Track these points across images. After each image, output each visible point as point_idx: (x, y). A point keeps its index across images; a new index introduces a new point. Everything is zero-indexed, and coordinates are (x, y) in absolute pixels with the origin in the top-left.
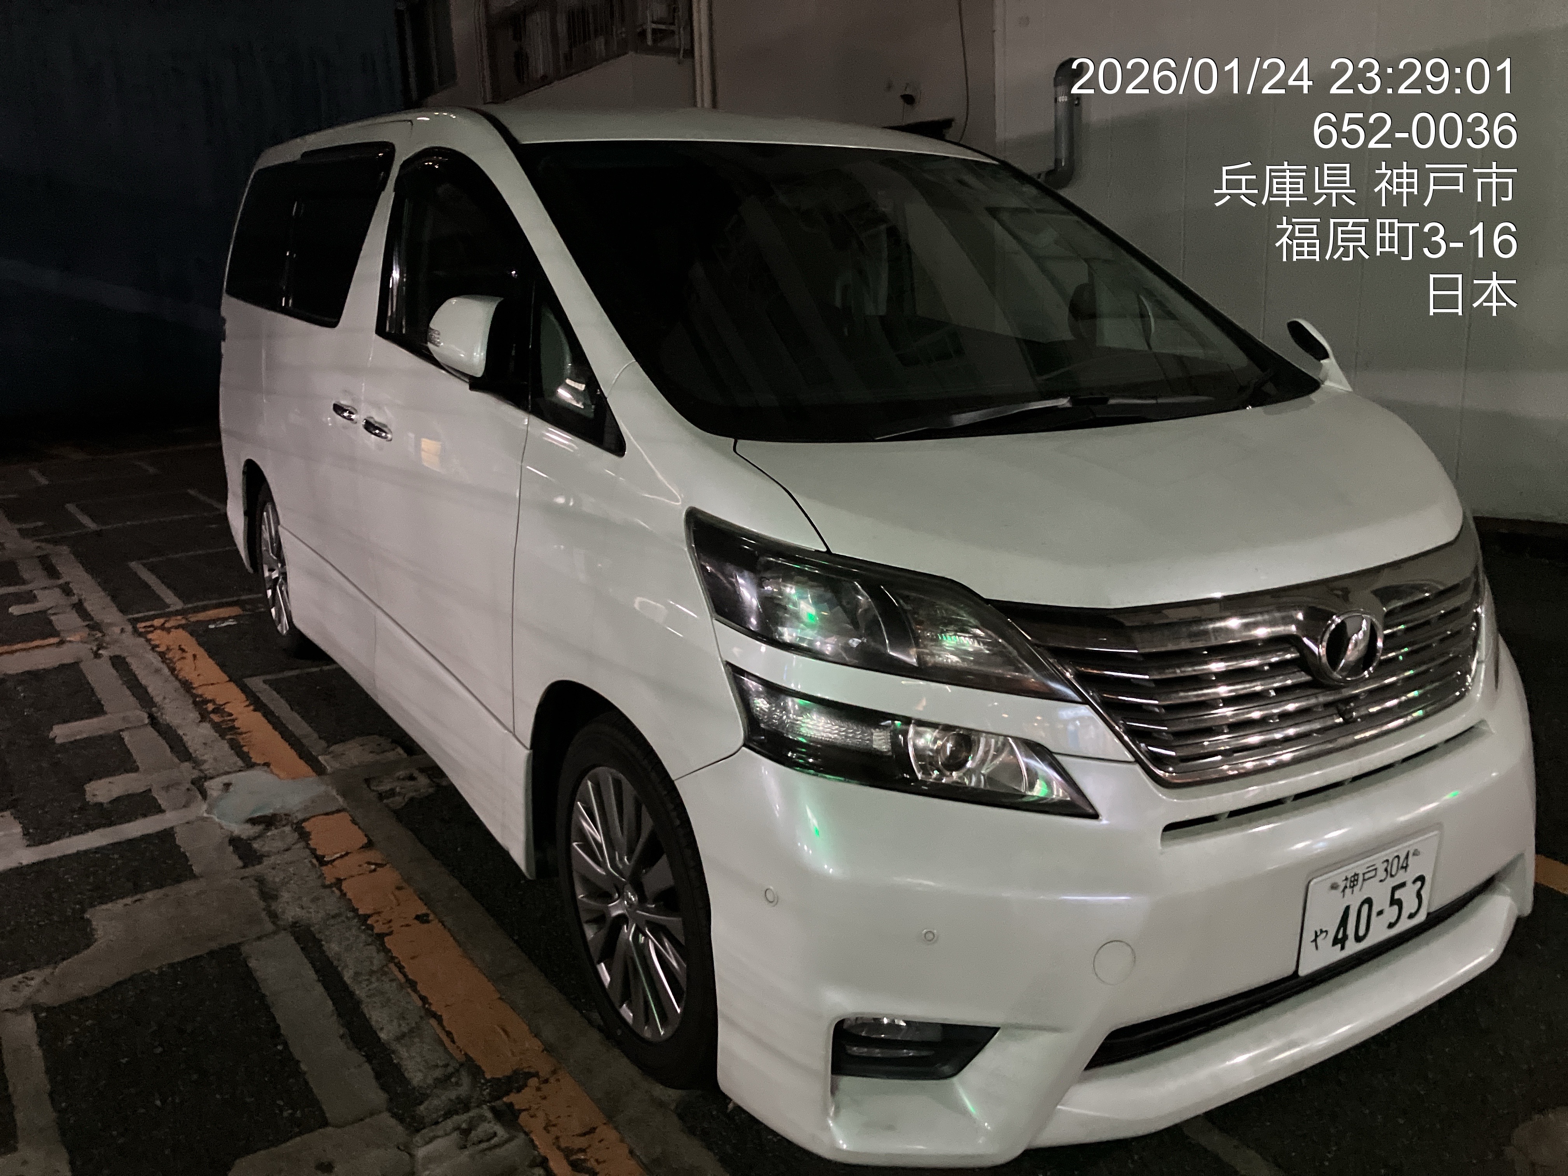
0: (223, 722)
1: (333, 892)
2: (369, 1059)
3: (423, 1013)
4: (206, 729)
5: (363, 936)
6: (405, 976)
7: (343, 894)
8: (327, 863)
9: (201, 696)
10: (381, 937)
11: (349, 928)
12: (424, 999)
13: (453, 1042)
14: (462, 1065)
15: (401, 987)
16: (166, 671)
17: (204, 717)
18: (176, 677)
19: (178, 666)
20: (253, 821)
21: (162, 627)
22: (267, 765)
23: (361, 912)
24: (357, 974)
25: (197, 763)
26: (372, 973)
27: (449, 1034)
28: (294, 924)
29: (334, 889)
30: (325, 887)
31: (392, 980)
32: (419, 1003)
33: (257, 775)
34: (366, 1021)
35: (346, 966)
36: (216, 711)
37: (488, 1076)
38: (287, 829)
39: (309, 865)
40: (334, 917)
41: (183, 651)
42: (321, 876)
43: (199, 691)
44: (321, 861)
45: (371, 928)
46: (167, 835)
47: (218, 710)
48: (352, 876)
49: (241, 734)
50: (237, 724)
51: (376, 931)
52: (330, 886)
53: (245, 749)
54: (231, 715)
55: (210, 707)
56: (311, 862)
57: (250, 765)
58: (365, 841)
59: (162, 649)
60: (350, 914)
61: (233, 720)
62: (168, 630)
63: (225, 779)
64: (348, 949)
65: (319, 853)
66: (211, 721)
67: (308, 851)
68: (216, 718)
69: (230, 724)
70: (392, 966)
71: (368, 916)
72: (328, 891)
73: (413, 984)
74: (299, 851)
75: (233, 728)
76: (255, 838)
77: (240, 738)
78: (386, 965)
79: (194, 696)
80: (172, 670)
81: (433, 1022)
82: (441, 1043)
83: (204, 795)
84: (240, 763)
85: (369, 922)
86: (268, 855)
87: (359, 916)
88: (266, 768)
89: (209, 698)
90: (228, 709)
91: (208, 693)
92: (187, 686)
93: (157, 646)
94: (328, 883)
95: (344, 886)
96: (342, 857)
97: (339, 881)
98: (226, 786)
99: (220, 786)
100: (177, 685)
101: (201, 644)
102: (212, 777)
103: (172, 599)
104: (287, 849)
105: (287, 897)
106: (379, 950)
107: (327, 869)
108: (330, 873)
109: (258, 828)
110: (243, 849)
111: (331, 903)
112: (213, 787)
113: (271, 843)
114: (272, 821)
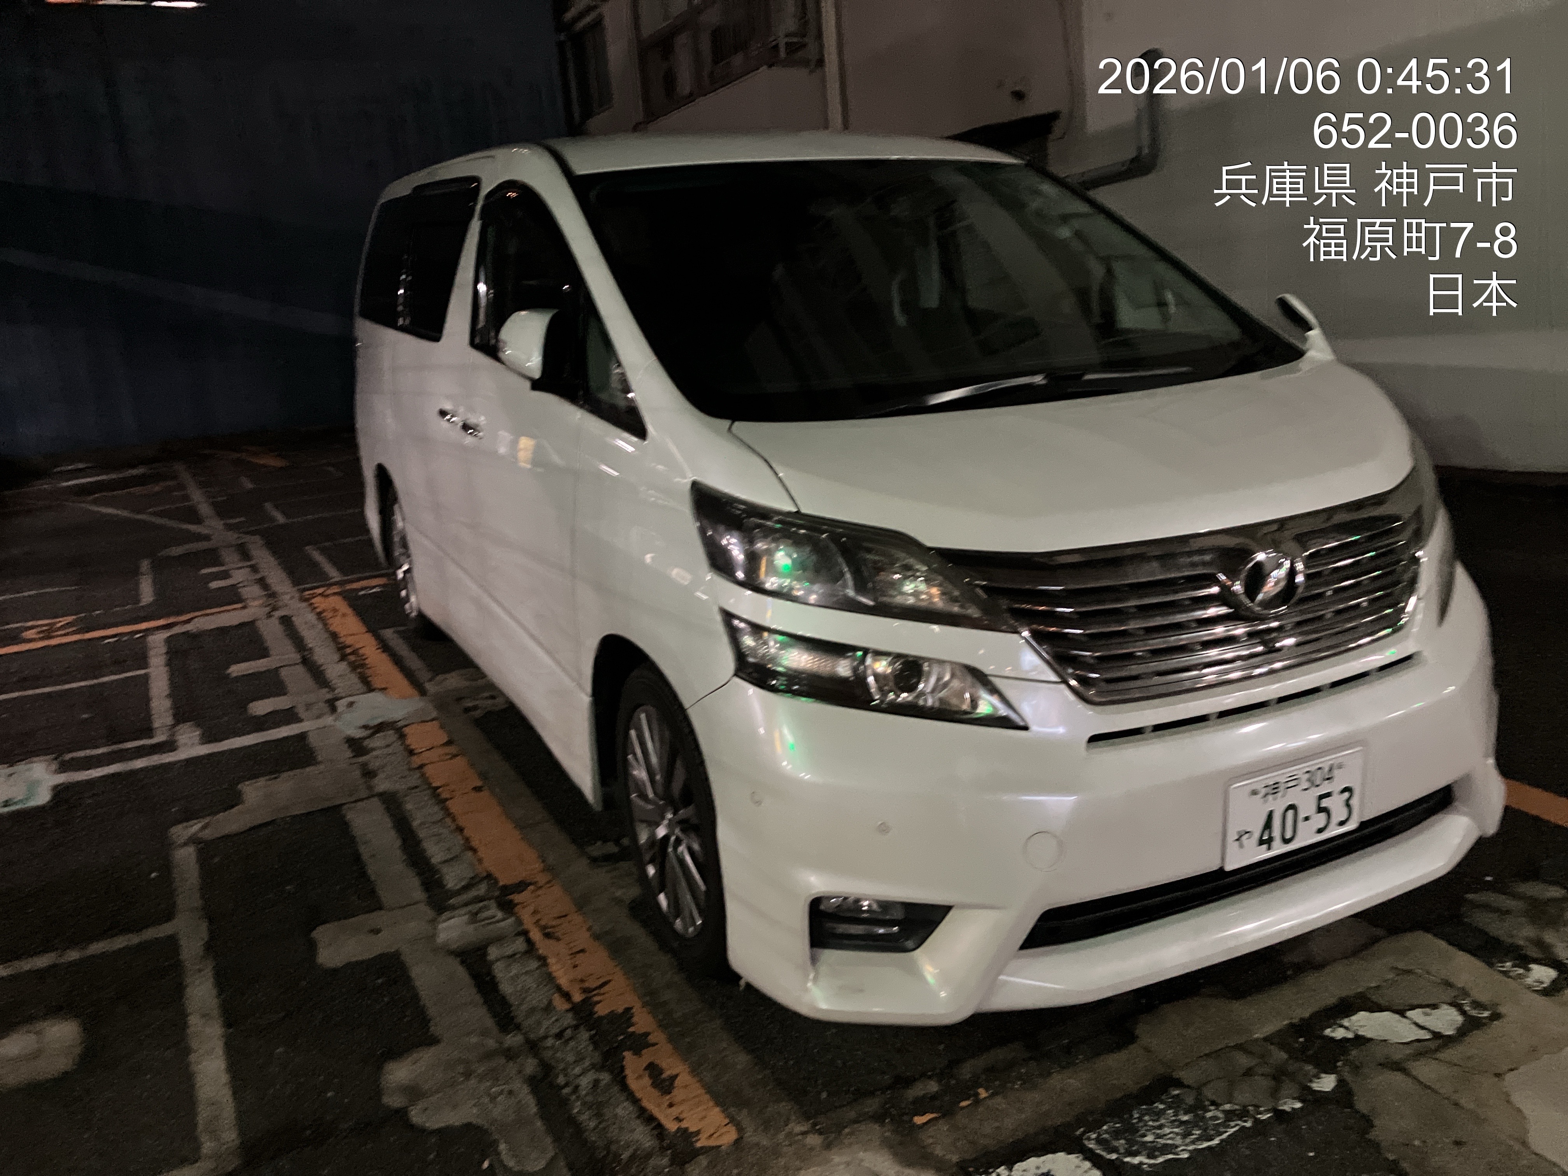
0: (357, 660)
1: (416, 773)
3: (464, 847)
4: (344, 666)
5: (433, 801)
6: (457, 824)
7: (423, 775)
8: (415, 754)
9: (342, 643)
10: (444, 800)
11: (423, 796)
12: (467, 839)
13: (481, 864)
14: (483, 877)
15: (452, 832)
16: (320, 626)
17: (343, 658)
18: (327, 629)
19: (330, 621)
20: (365, 727)
21: (321, 595)
22: (384, 689)
23: (434, 785)
24: (422, 823)
25: (333, 689)
26: (433, 823)
27: (479, 859)
28: (386, 793)
29: (418, 771)
30: (410, 769)
31: (446, 827)
32: (463, 841)
33: (376, 697)
34: (423, 853)
35: (416, 819)
36: (351, 654)
37: (500, 884)
38: (391, 732)
39: (402, 756)
40: (413, 789)
41: (335, 610)
42: (409, 763)
43: (342, 640)
44: (411, 753)
45: (439, 795)
46: (302, 737)
47: (355, 652)
48: (433, 763)
49: (369, 668)
50: (367, 662)
51: (442, 797)
52: (415, 770)
53: (369, 679)
54: (363, 655)
56: (403, 754)
57: (370, 689)
58: (445, 739)
59: (320, 610)
60: (425, 787)
61: (365, 659)
62: (325, 596)
63: (351, 699)
64: (419, 808)
65: (411, 747)
66: (348, 660)
67: (403, 746)
68: (352, 658)
69: (362, 662)
70: (449, 820)
71: (438, 788)
72: (412, 772)
73: (460, 830)
74: (397, 747)
75: (363, 666)
76: (365, 738)
77: (367, 671)
78: (445, 818)
79: (338, 643)
80: (325, 625)
81: (470, 854)
82: (472, 865)
83: (333, 709)
84: (363, 687)
85: (439, 791)
86: (373, 749)
87: (431, 787)
88: (382, 691)
89: (349, 644)
90: (361, 652)
91: (349, 641)
92: (334, 636)
93: (315, 608)
94: (413, 767)
95: (425, 770)
96: (428, 750)
97: (421, 767)
98: (351, 704)
99: (346, 704)
100: (326, 635)
101: (351, 606)
102: (342, 698)
103: (334, 574)
104: (388, 746)
105: (381, 776)
106: (442, 809)
107: (415, 758)
108: (416, 761)
109: (369, 732)
110: (356, 746)
111: (414, 779)
112: (341, 704)
113: (378, 741)
114: (380, 728)
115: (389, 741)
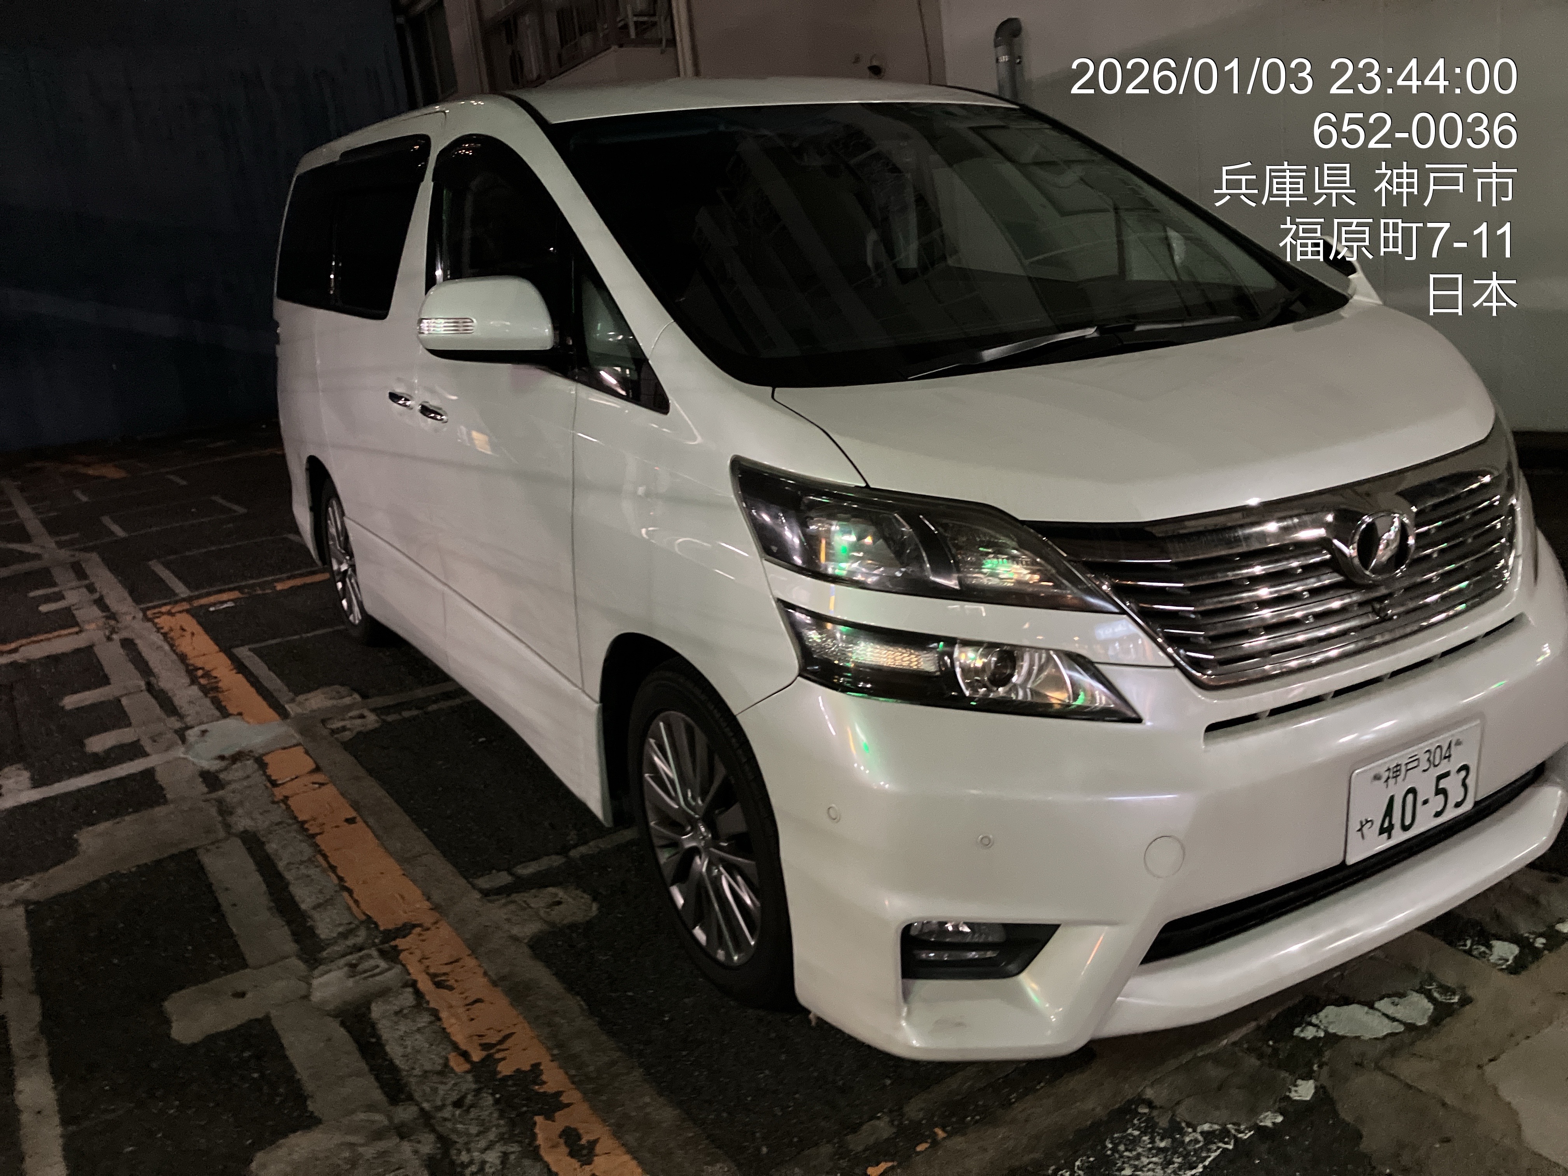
0: (209, 684)
1: (280, 807)
2: (289, 923)
3: (337, 888)
4: (195, 690)
5: (299, 837)
6: (328, 862)
7: (288, 807)
8: (278, 785)
9: (192, 665)
10: (313, 836)
11: (289, 832)
12: (341, 879)
13: (358, 906)
14: (362, 922)
15: (324, 871)
16: (167, 647)
17: (194, 681)
18: (174, 651)
19: (178, 642)
20: (222, 758)
21: (166, 613)
22: (240, 714)
23: (300, 820)
24: (289, 864)
25: (181, 717)
26: (302, 862)
27: (356, 902)
28: (246, 832)
29: (281, 804)
30: (273, 802)
31: (317, 867)
32: (336, 881)
33: (231, 723)
34: (292, 898)
35: (281, 859)
36: (202, 677)
37: (382, 929)
38: (250, 762)
39: (264, 787)
40: (278, 824)
41: (183, 630)
42: (273, 795)
43: (191, 662)
44: (274, 784)
45: (307, 830)
46: (148, 773)
47: (207, 675)
48: (298, 794)
49: (224, 692)
50: (220, 685)
51: (311, 832)
52: (277, 803)
53: (224, 704)
54: (216, 677)
55: (200, 673)
56: (265, 785)
57: (225, 714)
58: (315, 767)
59: (166, 629)
60: (290, 821)
61: (217, 682)
62: (172, 614)
63: (203, 727)
64: (284, 847)
65: (273, 778)
66: (199, 684)
67: (264, 778)
68: (203, 681)
69: (214, 685)
70: (320, 858)
71: (306, 822)
72: (276, 806)
73: (333, 869)
74: (258, 777)
75: (216, 689)
76: (221, 771)
77: (220, 696)
78: (314, 856)
79: (187, 666)
80: (172, 646)
81: (345, 894)
82: (349, 908)
83: (183, 739)
84: (217, 713)
85: (306, 826)
86: (230, 782)
87: (298, 822)
88: (239, 717)
89: (200, 666)
90: (214, 674)
91: (199, 662)
92: (182, 657)
93: (161, 628)
94: (276, 800)
95: (290, 802)
96: (291, 780)
97: (286, 798)
98: (204, 732)
99: (199, 733)
100: (174, 657)
101: (200, 623)
102: (192, 727)
103: (182, 590)
104: (248, 777)
105: (240, 811)
106: (311, 846)
107: (276, 791)
108: (279, 793)
109: (223, 764)
110: (211, 780)
111: (277, 814)
112: (192, 735)
113: (236, 773)
114: (237, 757)
115: (249, 771)
